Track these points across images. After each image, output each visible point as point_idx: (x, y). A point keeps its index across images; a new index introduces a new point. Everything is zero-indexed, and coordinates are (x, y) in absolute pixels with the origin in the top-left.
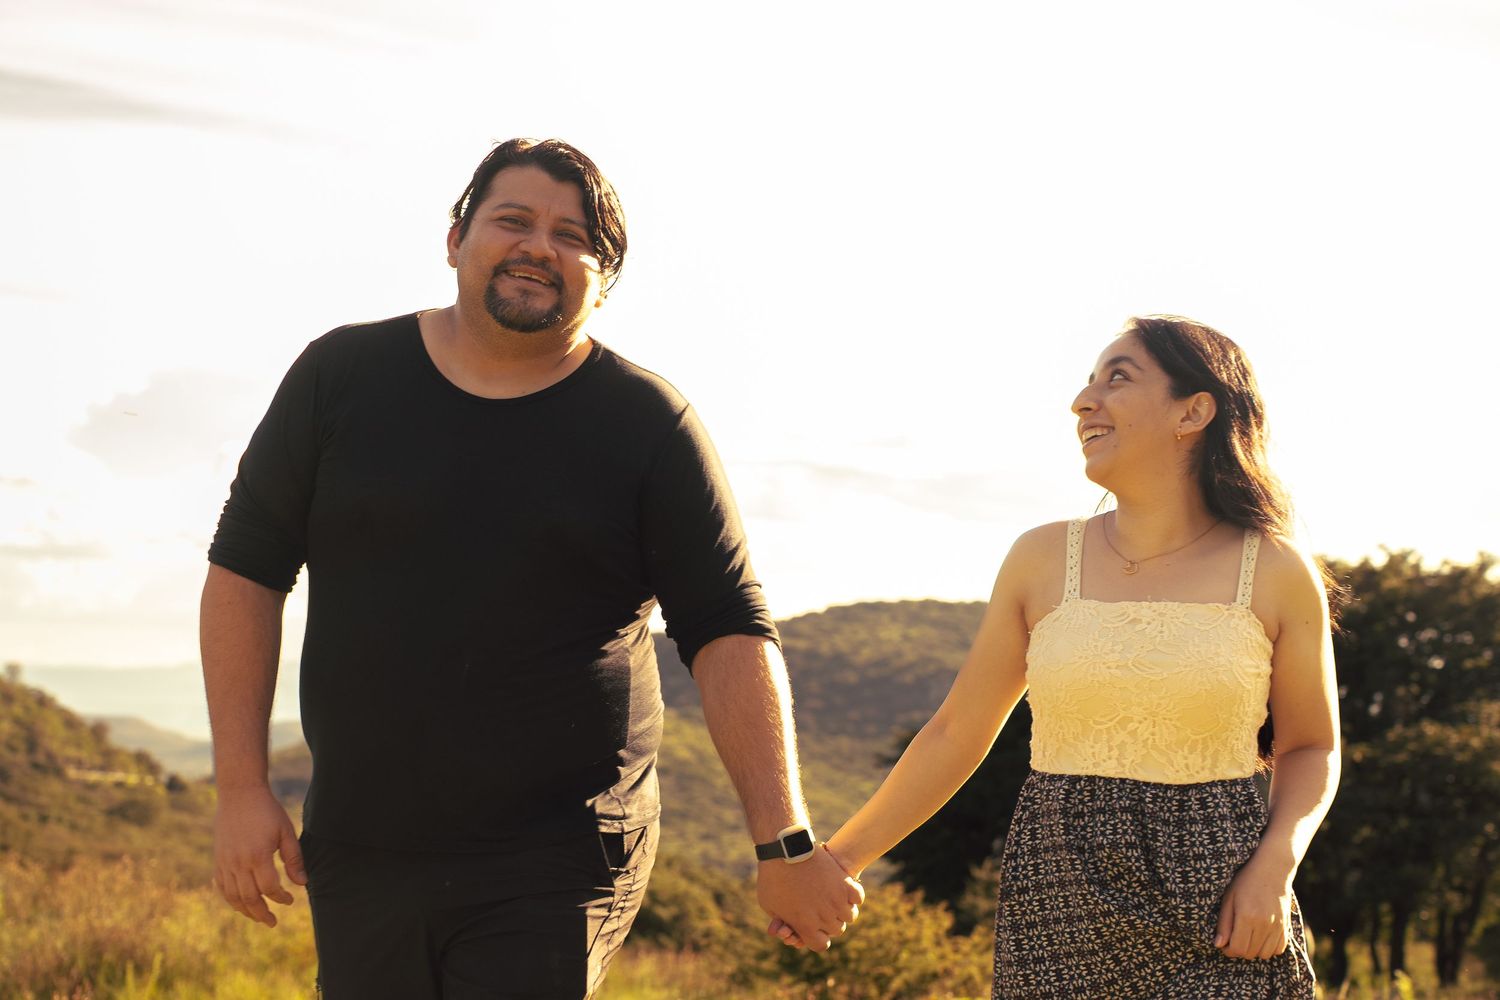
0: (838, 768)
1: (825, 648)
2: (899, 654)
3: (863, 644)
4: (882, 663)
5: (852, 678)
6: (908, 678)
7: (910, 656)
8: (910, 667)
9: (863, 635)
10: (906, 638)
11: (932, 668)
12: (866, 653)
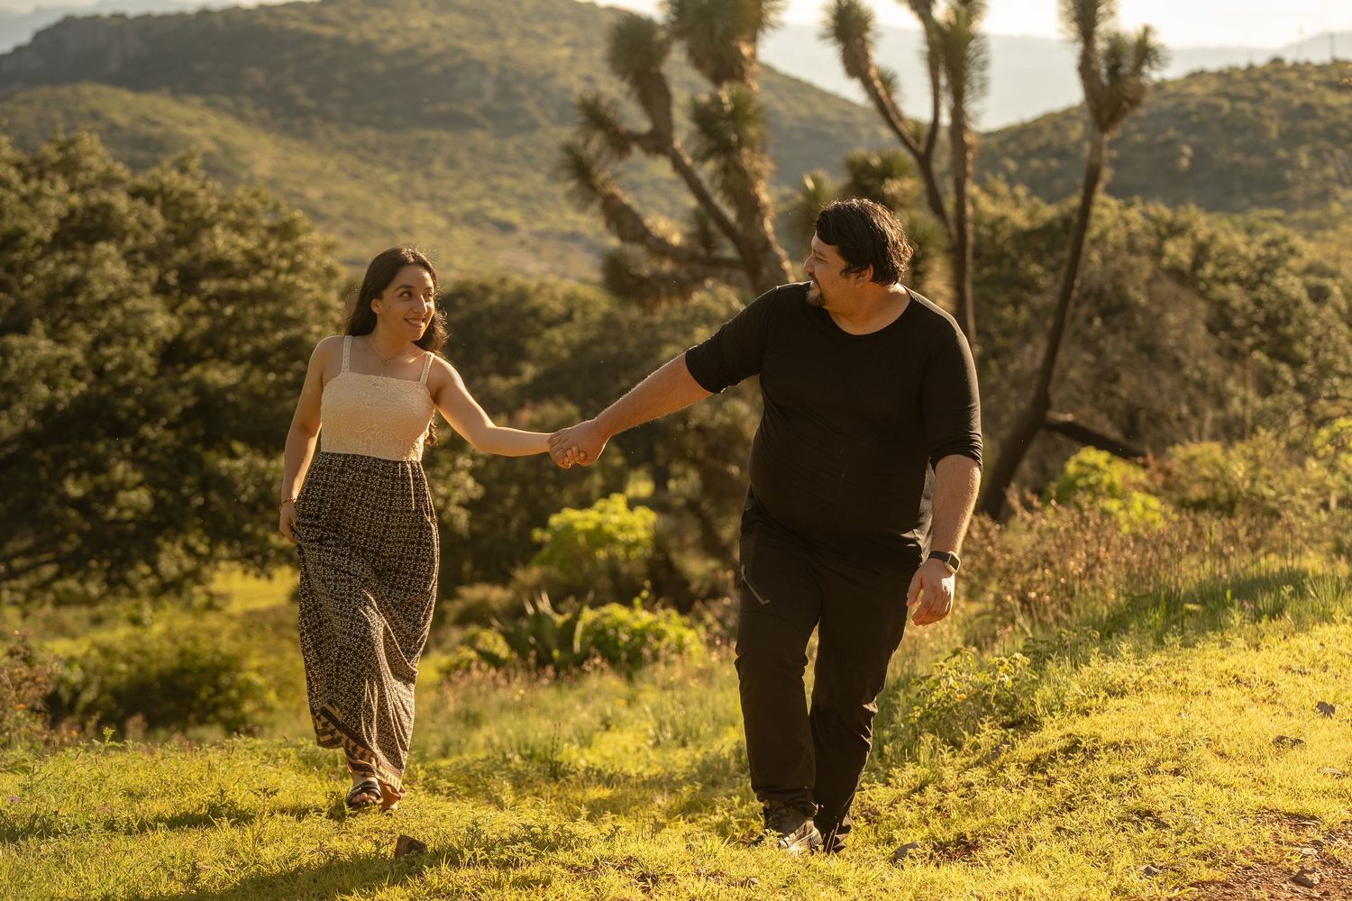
0: (363, 159)
1: (353, 37)
2: (426, 45)
3: (392, 32)
4: (410, 53)
5: (380, 68)
6: (435, 69)
7: (438, 47)
8: (438, 57)
9: (392, 22)
10: (435, 26)
11: (459, 59)
12: (394, 42)
